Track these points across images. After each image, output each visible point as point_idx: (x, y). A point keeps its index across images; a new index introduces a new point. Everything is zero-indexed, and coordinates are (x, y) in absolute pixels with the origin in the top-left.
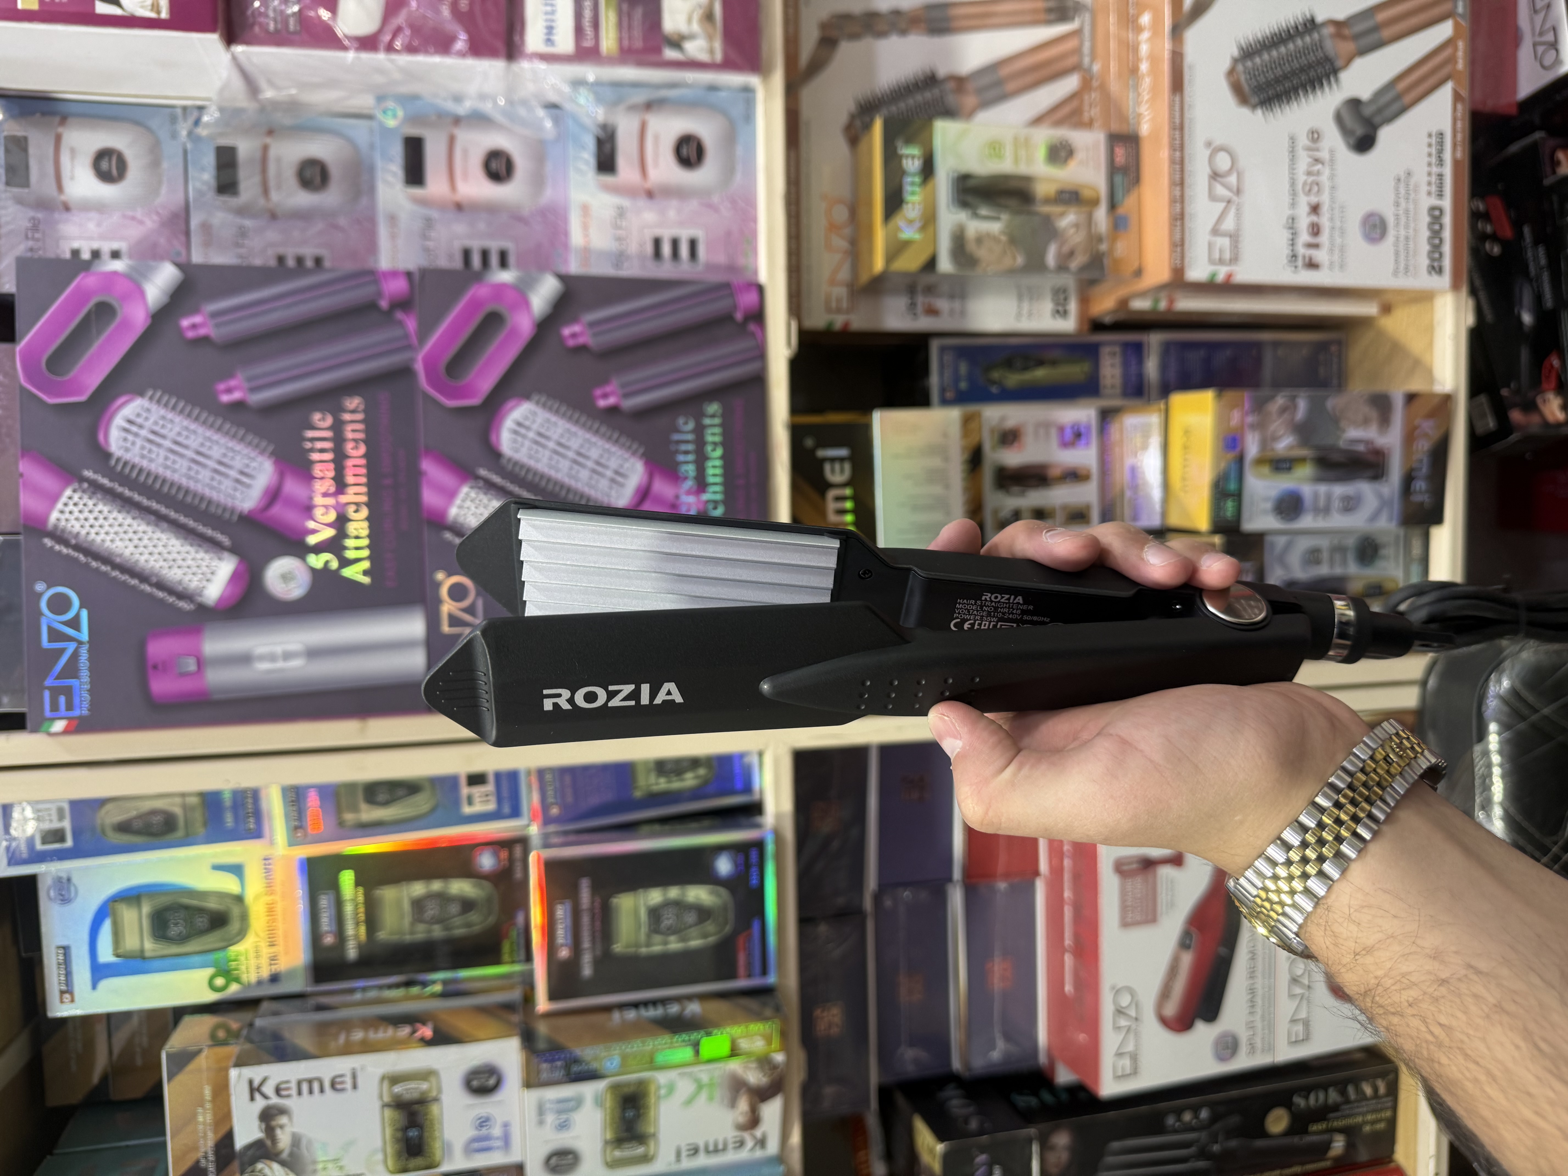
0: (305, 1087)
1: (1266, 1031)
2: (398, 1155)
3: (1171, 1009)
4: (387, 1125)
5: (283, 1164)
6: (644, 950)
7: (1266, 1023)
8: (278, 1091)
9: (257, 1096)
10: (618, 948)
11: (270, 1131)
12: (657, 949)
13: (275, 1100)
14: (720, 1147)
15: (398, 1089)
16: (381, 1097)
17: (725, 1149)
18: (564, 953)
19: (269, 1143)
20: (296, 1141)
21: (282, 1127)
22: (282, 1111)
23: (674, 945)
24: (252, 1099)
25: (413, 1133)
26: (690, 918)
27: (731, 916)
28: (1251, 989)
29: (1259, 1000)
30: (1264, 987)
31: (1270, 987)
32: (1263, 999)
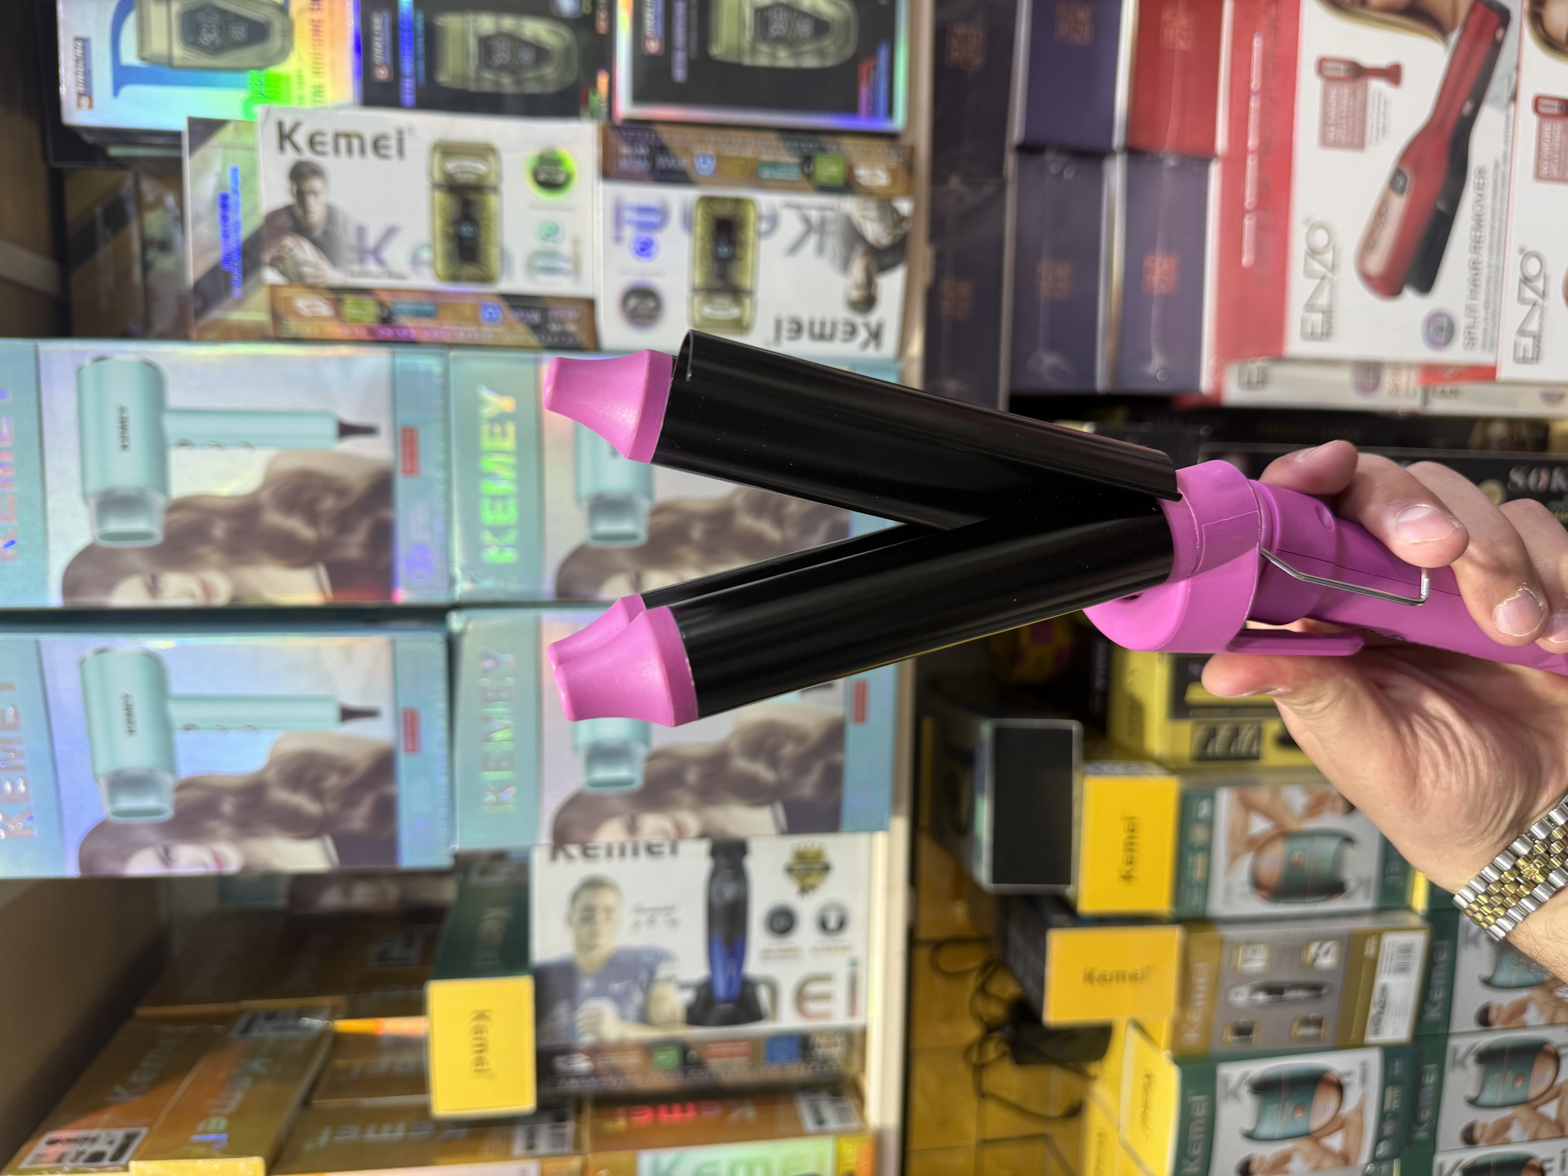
0: (343, 142)
1: (1490, 321)
2: (449, 256)
3: (1376, 263)
4: (437, 212)
5: (317, 244)
6: (747, 61)
7: (1490, 311)
8: (312, 142)
9: (288, 146)
10: (717, 50)
11: (301, 195)
12: (763, 61)
13: (308, 155)
14: (828, 330)
15: (451, 166)
16: (431, 174)
17: (831, 337)
18: (653, 46)
19: (299, 212)
20: (331, 214)
21: (315, 193)
22: (316, 171)
23: (784, 59)
24: (282, 148)
25: (466, 230)
26: (805, 28)
27: (854, 37)
28: (1475, 265)
29: (1483, 282)
30: (1489, 266)
31: (1497, 268)
32: (1488, 281)
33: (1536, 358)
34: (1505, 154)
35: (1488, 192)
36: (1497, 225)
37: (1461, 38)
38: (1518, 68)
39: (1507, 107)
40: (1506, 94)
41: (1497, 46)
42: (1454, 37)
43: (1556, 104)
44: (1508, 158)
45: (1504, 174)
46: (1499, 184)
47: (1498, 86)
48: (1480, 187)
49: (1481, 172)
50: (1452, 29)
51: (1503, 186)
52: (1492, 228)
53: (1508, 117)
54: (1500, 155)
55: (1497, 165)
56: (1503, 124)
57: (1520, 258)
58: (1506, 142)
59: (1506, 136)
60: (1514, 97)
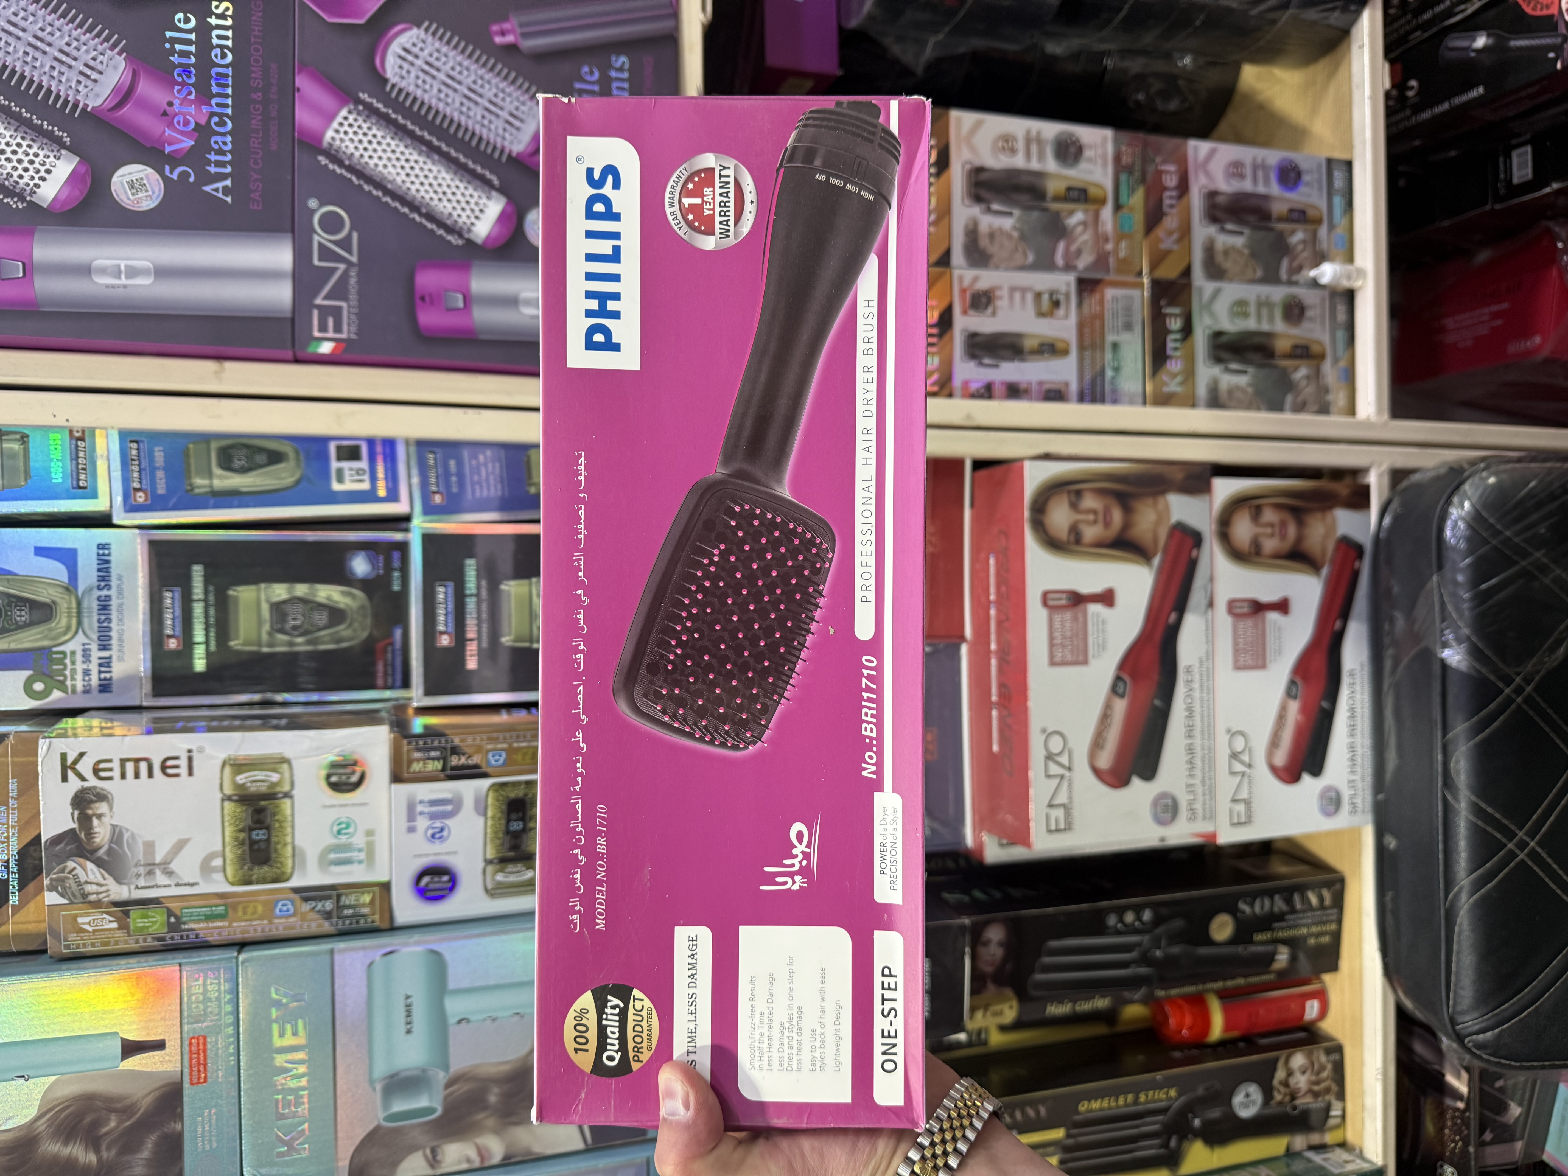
1: (1207, 795)
2: (241, 861)
3: (1105, 760)
4: (227, 822)
7: (1207, 786)
8: (96, 771)
9: (71, 775)
10: (507, 638)
11: (85, 820)
13: (93, 782)
15: (241, 779)
16: (222, 787)
19: (83, 836)
20: (117, 834)
21: (100, 816)
22: (102, 797)
24: (65, 779)
25: (259, 835)
28: (1190, 749)
29: (1198, 762)
30: (1203, 749)
31: (1210, 749)
32: (1203, 761)
33: (1249, 821)
34: (1207, 653)
35: (1196, 685)
36: (1206, 713)
37: (1163, 561)
38: (1211, 579)
39: (1206, 612)
40: (1204, 602)
41: (1192, 566)
42: (1156, 561)
43: (1246, 604)
44: (1210, 655)
45: (1208, 669)
46: (1205, 679)
47: (1197, 597)
48: (1189, 682)
49: (1189, 670)
50: (1155, 554)
51: (1208, 680)
52: (1202, 716)
53: (1207, 621)
54: (1203, 653)
55: (1201, 662)
56: (1204, 627)
57: (1228, 737)
58: (1207, 642)
59: (1207, 637)
60: (1211, 604)
